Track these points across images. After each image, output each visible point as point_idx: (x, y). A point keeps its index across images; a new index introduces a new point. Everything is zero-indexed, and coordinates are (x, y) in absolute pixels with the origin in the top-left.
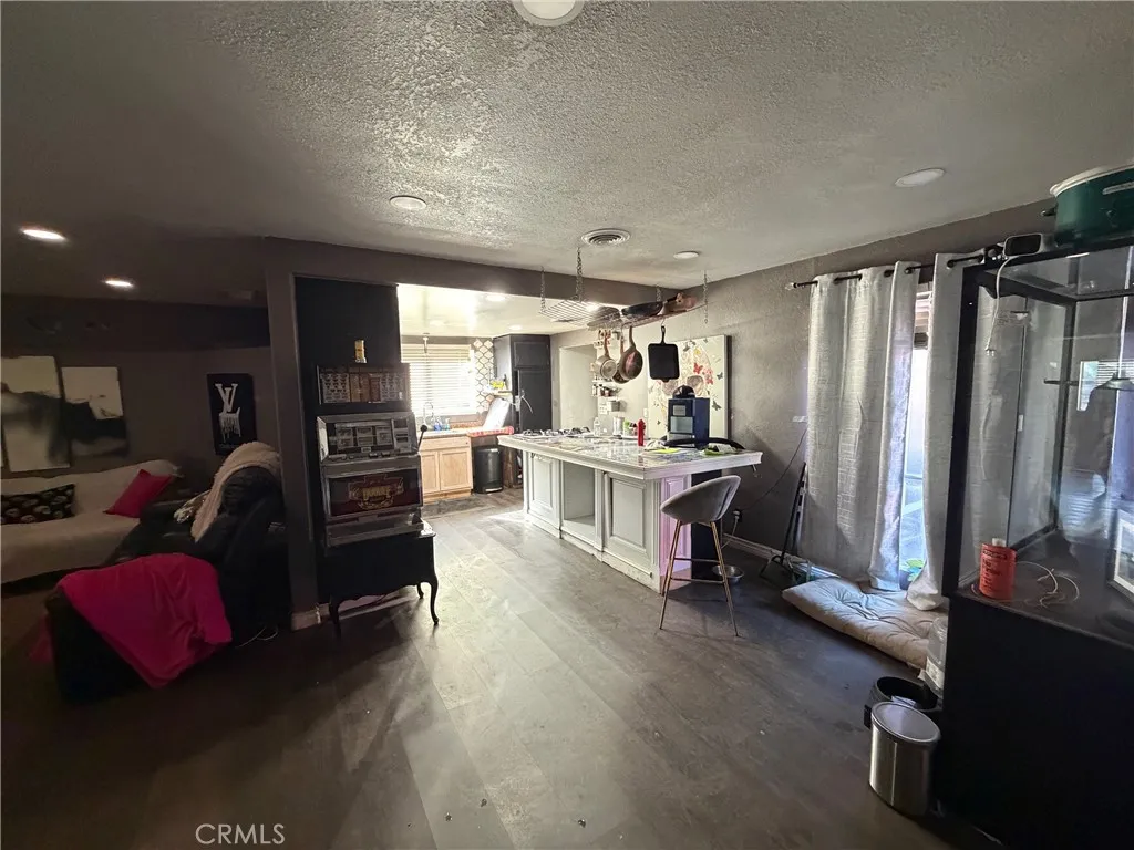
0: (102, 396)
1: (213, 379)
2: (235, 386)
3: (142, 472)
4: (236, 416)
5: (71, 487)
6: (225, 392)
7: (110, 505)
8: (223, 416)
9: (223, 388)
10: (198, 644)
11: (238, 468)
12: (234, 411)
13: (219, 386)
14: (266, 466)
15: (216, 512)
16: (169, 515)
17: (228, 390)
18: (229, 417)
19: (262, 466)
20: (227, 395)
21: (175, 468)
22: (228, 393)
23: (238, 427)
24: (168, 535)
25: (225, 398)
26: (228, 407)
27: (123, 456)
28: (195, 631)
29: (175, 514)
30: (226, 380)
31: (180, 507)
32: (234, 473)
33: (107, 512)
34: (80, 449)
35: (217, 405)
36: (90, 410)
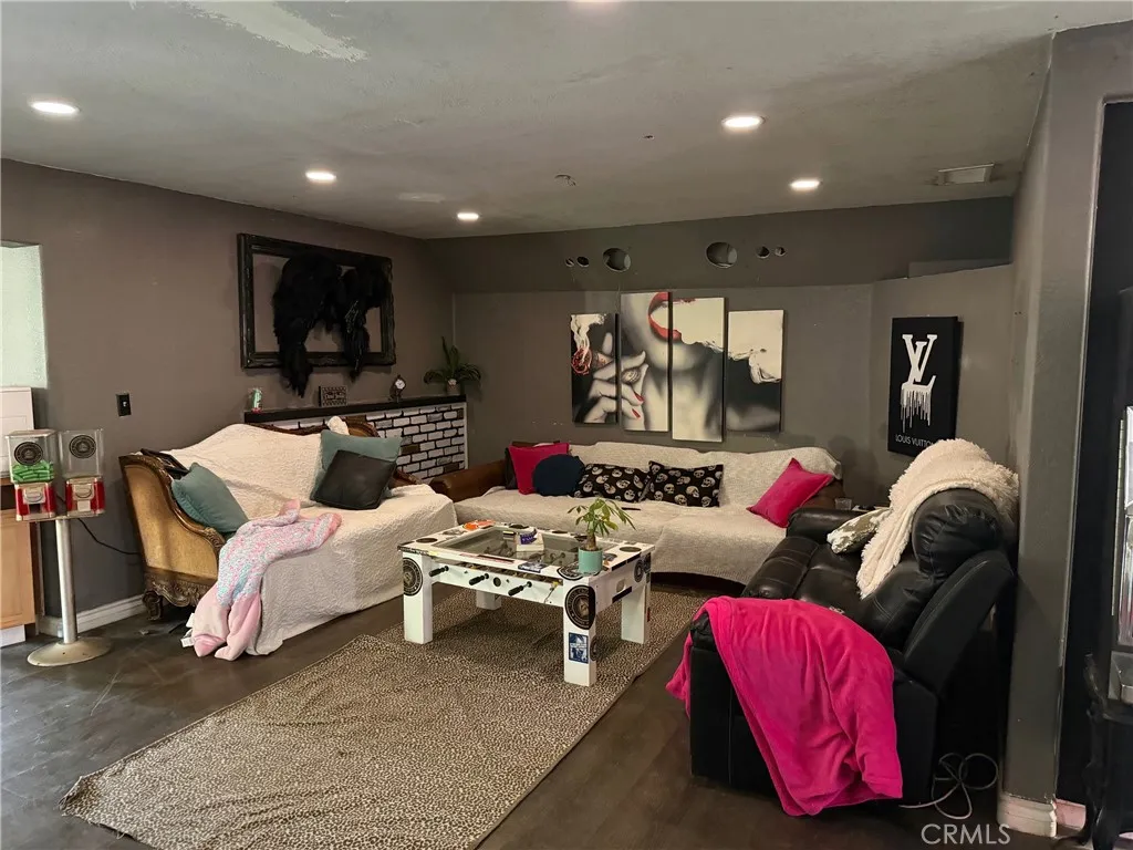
0: (763, 350)
1: (901, 326)
2: (932, 338)
3: (794, 462)
4: (927, 390)
5: (720, 468)
6: (915, 347)
7: (754, 500)
8: (908, 388)
9: (914, 341)
10: (851, 775)
11: (942, 487)
12: (925, 381)
13: (908, 338)
14: (990, 492)
15: (898, 557)
16: (820, 537)
17: (920, 345)
18: (916, 391)
19: (984, 490)
20: (917, 353)
21: (833, 464)
22: (920, 349)
23: (927, 409)
24: (818, 567)
25: (914, 358)
26: (916, 373)
27: (775, 435)
28: (851, 753)
29: (830, 537)
30: (919, 328)
31: (836, 525)
32: (933, 495)
33: (750, 510)
34: (734, 420)
35: (900, 369)
36: (748, 368)
